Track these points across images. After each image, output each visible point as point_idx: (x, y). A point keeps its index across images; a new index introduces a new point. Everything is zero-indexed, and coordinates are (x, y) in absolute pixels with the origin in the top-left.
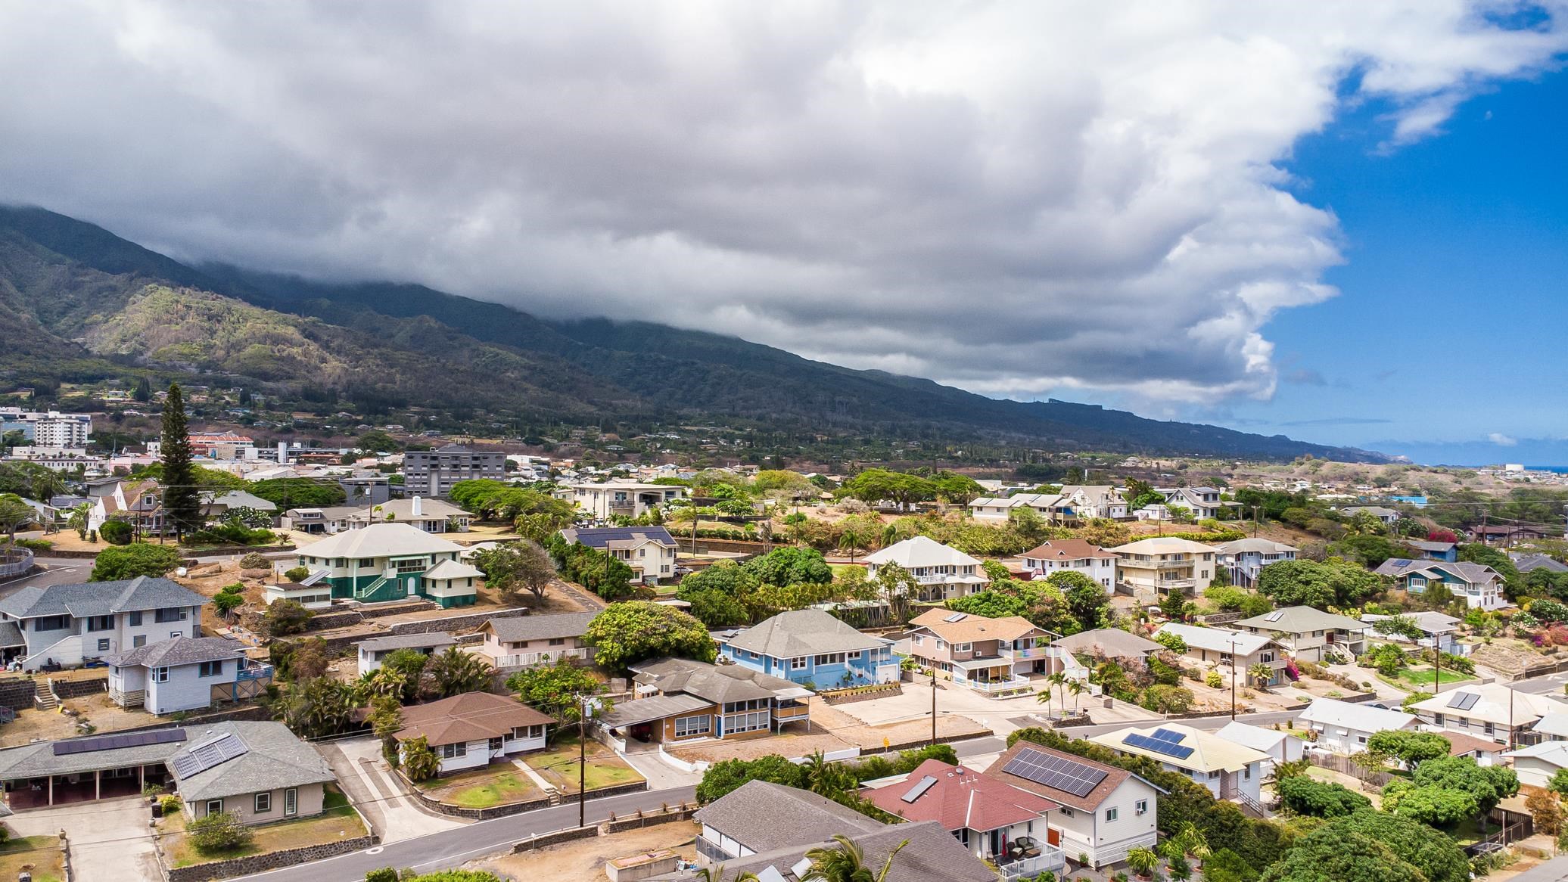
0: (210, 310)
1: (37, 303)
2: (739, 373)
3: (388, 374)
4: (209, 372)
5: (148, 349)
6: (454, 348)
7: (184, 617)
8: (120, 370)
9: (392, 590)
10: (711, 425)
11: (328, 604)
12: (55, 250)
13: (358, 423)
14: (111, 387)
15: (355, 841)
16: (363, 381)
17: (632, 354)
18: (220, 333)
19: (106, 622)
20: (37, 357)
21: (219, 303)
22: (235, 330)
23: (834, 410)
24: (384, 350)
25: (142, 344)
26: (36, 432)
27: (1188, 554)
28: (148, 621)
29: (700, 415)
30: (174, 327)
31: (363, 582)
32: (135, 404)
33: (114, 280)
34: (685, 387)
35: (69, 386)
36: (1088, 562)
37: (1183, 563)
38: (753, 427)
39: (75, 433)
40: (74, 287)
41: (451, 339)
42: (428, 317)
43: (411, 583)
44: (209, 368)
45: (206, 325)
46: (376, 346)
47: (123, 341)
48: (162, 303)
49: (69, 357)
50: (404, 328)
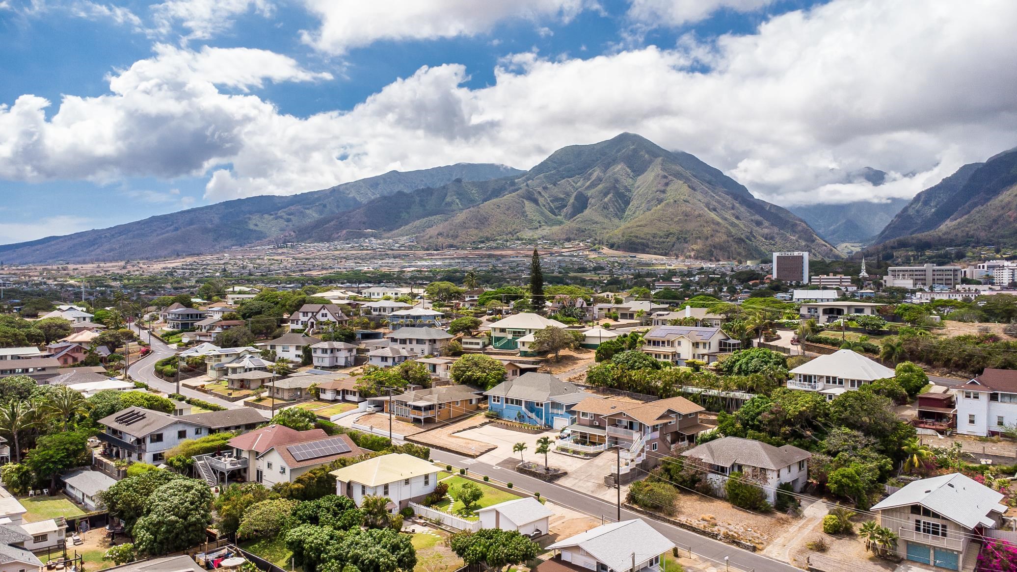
9: (510, 345)
26: (994, 274)
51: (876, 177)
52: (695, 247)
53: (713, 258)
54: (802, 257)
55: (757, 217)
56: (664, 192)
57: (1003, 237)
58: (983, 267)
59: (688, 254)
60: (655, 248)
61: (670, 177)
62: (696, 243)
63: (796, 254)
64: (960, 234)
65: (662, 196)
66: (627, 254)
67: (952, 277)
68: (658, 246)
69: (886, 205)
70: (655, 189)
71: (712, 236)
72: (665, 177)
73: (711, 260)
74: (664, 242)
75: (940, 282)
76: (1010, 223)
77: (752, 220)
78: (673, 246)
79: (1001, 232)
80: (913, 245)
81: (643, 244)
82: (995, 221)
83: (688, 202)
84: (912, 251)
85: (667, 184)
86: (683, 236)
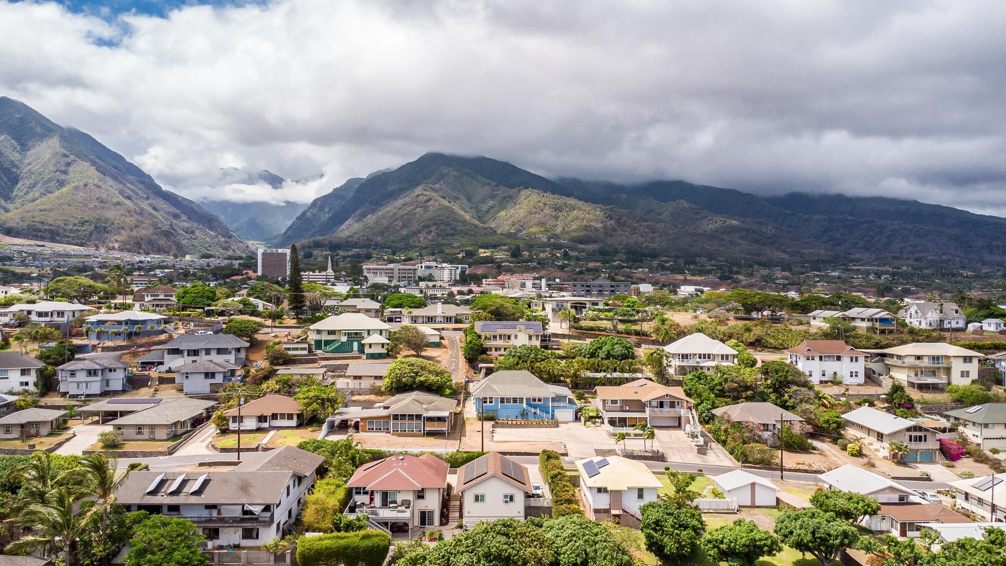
0: (556, 205)
1: (476, 207)
2: (911, 226)
3: (651, 238)
4: (552, 240)
5: (525, 229)
6: (698, 219)
7: (230, 353)
8: (508, 241)
9: (345, 348)
10: (874, 265)
11: (306, 352)
12: (488, 178)
13: (623, 267)
14: (502, 250)
15: (160, 452)
16: (636, 243)
17: (825, 217)
18: (561, 218)
19: (195, 353)
20: (471, 236)
21: (560, 200)
22: (568, 215)
23: (991, 252)
24: (650, 223)
25: (522, 226)
26: (436, 273)
27: (948, 357)
28: (214, 354)
29: (869, 258)
30: (538, 216)
31: (327, 343)
32: (510, 259)
33: (512, 192)
34: (866, 239)
35: (483, 251)
36: (839, 358)
37: (944, 364)
38: (908, 266)
39: (453, 275)
40: (493, 197)
41: (696, 214)
42: (682, 201)
43: (355, 345)
44: (553, 238)
45: (553, 214)
46: (646, 221)
47: (513, 225)
48: (532, 203)
49: (486, 235)
50: (668, 209)
51: (275, 181)
52: (120, 238)
53: (142, 251)
54: (286, 254)
55: (173, 210)
56: (65, 173)
57: (394, 242)
58: (422, 267)
59: (111, 245)
60: (68, 237)
61: (72, 157)
62: (120, 234)
63: (280, 251)
64: (362, 238)
65: (63, 177)
66: (32, 242)
67: (412, 275)
68: (72, 235)
69: (282, 207)
70: (52, 168)
71: (136, 226)
72: (66, 156)
73: (139, 253)
74: (78, 231)
75: (403, 279)
76: (398, 231)
77: (169, 213)
78: (91, 235)
79: (391, 238)
80: (327, 245)
81: (51, 232)
82: (387, 228)
83: (100, 187)
84: (326, 250)
85: (68, 164)
86: (103, 225)
